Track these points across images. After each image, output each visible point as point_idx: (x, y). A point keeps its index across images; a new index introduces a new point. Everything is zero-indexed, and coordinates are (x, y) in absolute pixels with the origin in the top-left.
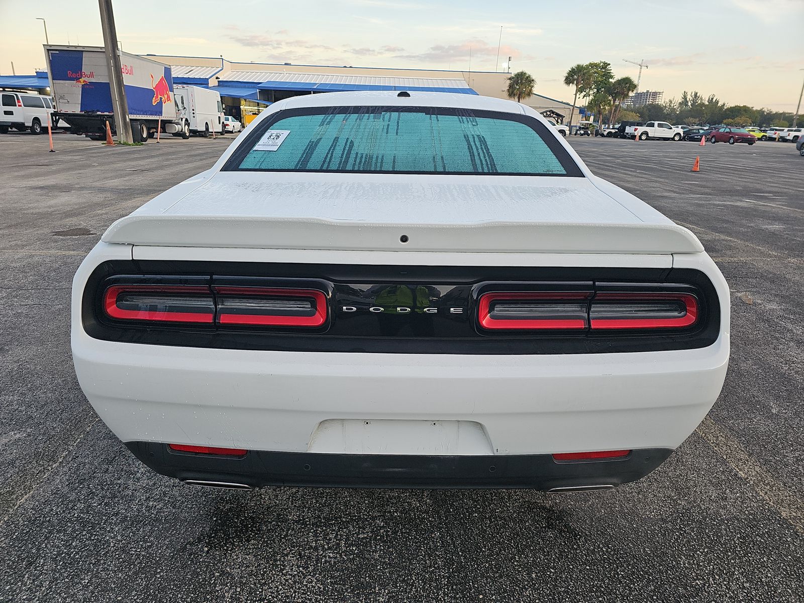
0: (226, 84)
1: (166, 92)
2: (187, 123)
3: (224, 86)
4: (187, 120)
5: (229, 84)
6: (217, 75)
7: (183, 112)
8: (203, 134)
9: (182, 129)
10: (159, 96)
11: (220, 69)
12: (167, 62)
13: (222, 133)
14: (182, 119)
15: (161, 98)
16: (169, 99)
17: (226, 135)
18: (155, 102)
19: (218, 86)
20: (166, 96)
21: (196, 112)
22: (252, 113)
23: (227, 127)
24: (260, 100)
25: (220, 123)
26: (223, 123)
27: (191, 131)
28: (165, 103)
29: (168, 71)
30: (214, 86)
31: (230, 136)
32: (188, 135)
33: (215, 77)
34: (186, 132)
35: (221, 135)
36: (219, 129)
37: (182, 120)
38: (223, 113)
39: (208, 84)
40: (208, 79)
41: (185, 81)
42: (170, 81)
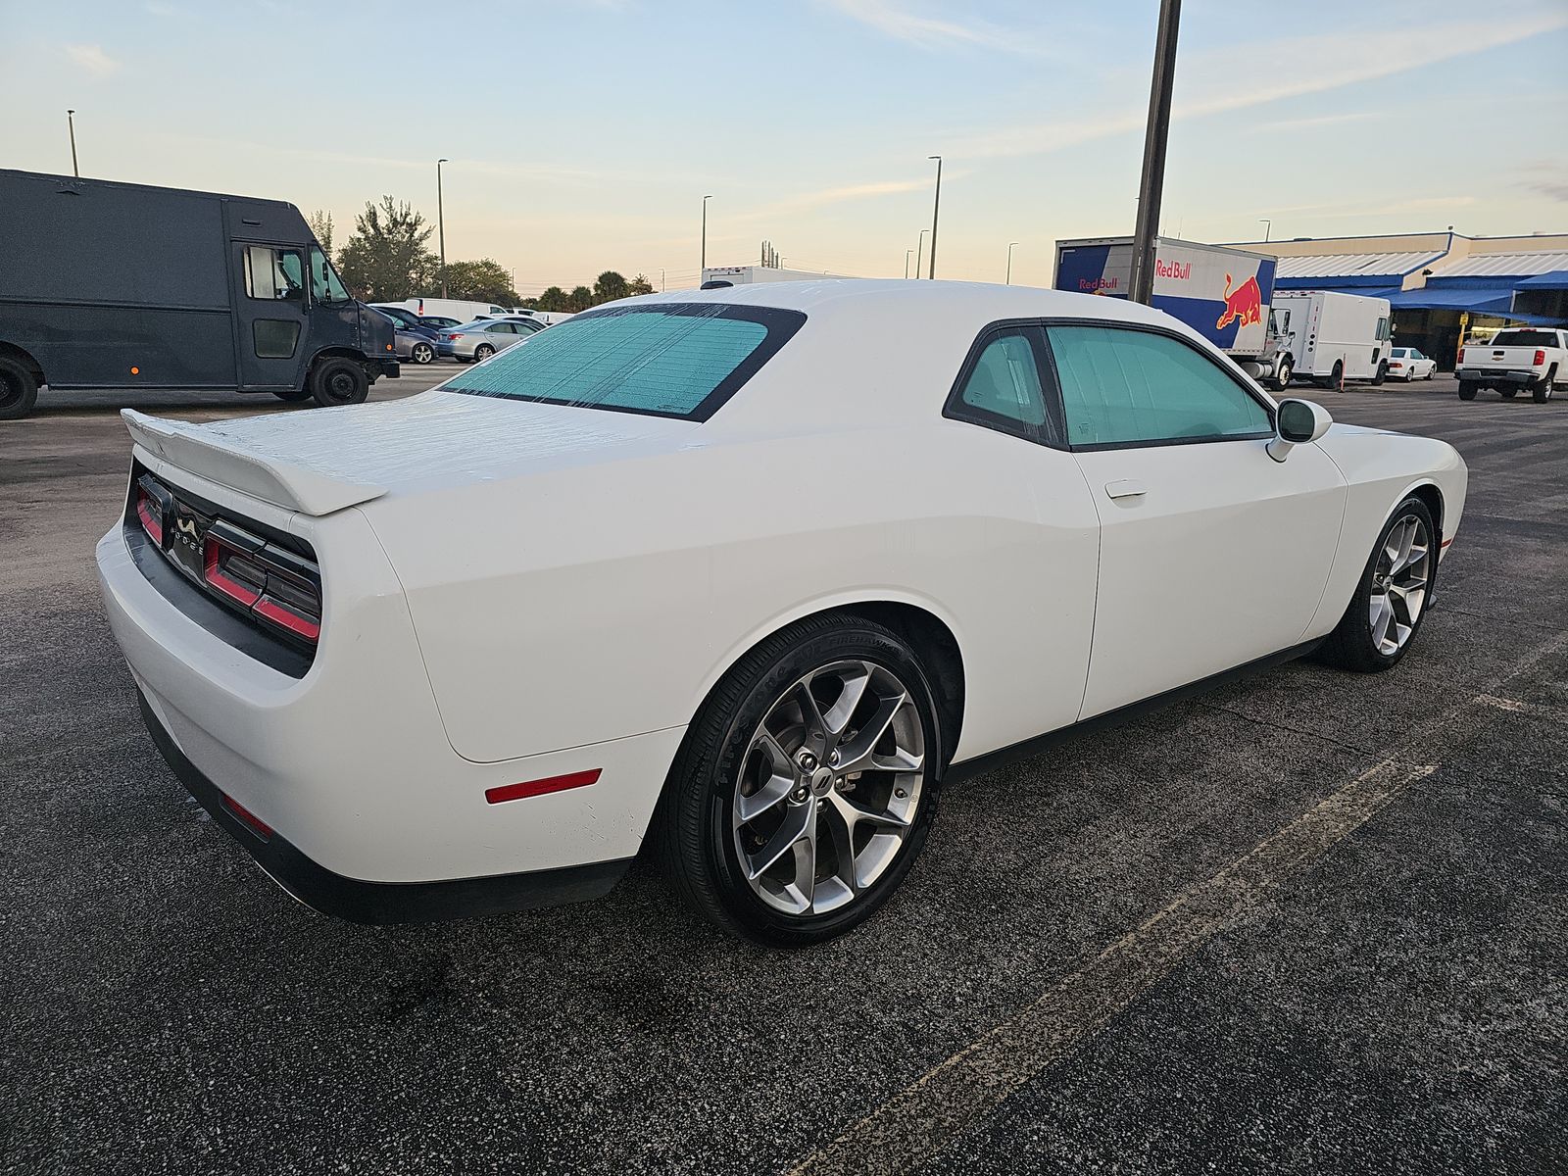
0: (1442, 284)
1: (1253, 305)
2: (1289, 360)
3: (1439, 289)
4: (1289, 355)
5: (1452, 283)
6: (1426, 268)
7: (1286, 340)
8: (1325, 382)
9: (1273, 372)
10: (1235, 313)
11: (1441, 253)
12: (1268, 252)
13: (1374, 382)
14: (1279, 353)
15: (1238, 317)
16: (1256, 317)
17: (1386, 387)
18: (1223, 323)
19: (1426, 287)
20: (1251, 313)
21: (1319, 340)
22: (1480, 340)
23: (1391, 369)
24: (1515, 312)
25: (1374, 362)
26: (1384, 360)
27: (1292, 376)
28: (1243, 325)
29: (1268, 267)
30: (1414, 289)
31: (1398, 387)
32: (1283, 383)
33: (1422, 270)
34: (1282, 377)
35: (1373, 385)
36: (1371, 372)
37: (1277, 356)
38: (1390, 342)
39: (1401, 285)
40: (1403, 276)
41: (1351, 283)
42: (1267, 282)
